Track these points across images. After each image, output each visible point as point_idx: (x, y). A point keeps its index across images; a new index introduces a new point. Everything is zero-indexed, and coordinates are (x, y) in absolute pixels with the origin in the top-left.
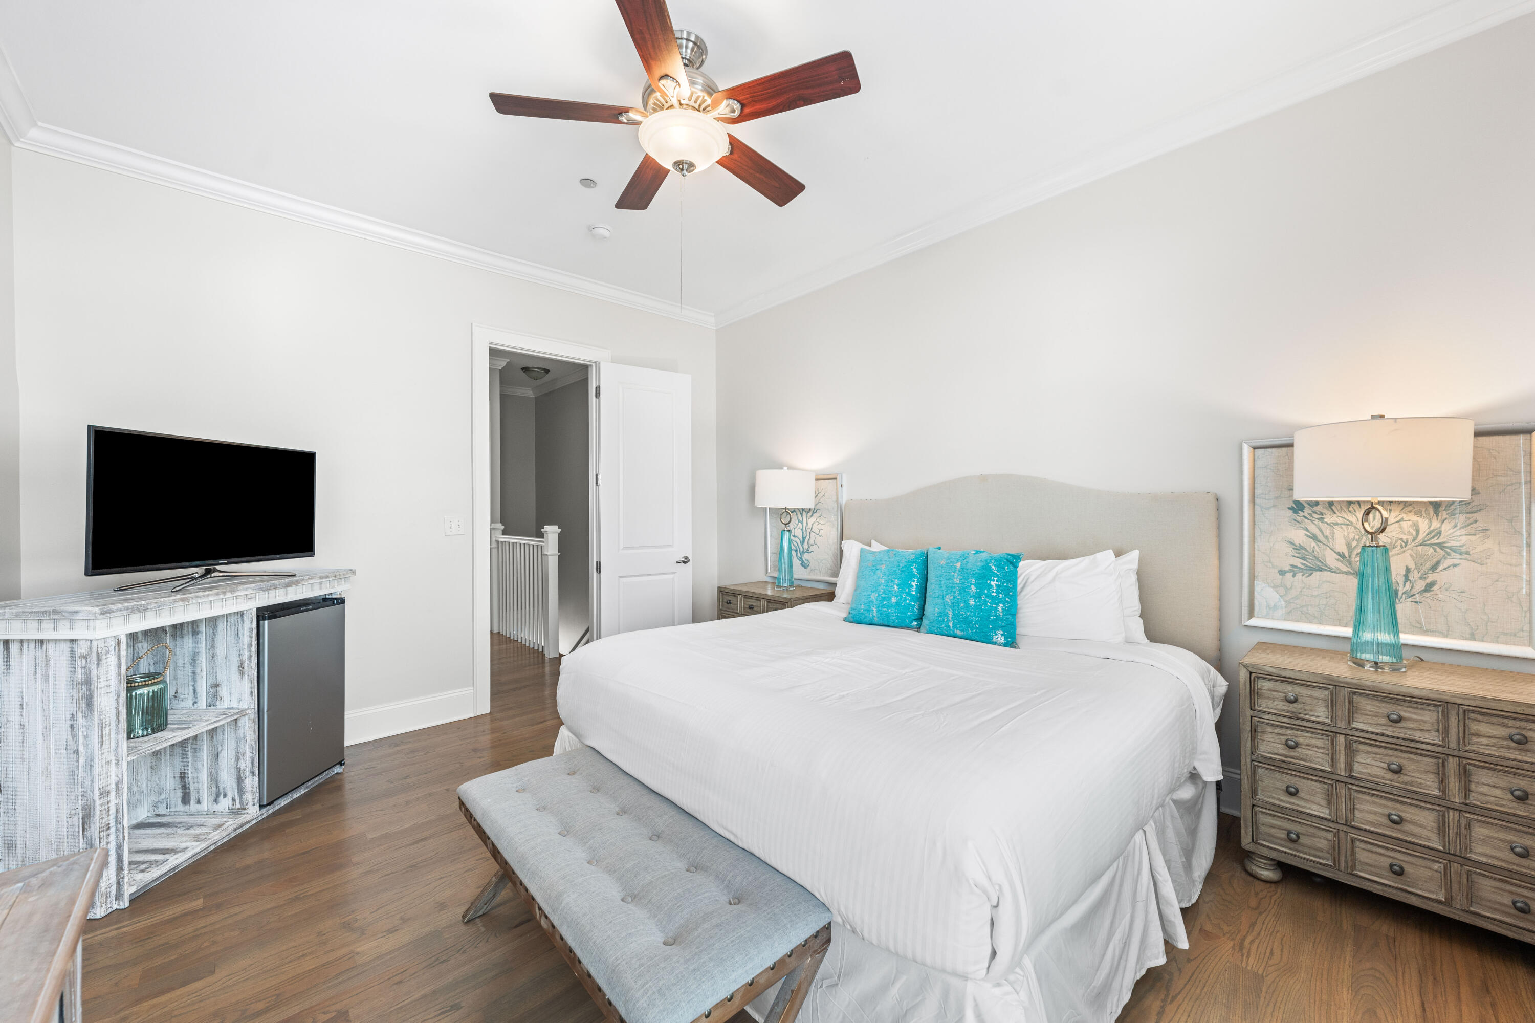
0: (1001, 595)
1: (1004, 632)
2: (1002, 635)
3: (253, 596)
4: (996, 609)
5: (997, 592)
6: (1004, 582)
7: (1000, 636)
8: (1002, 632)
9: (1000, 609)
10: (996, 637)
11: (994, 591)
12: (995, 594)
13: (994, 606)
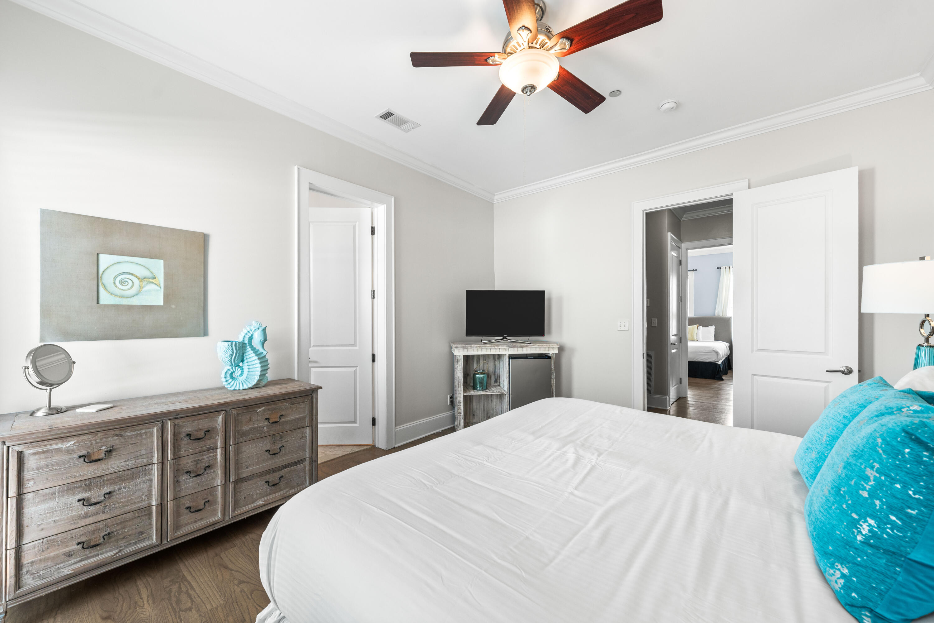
0: (877, 502)
1: (853, 574)
2: (843, 576)
3: (507, 349)
4: (854, 524)
5: (873, 494)
6: (894, 481)
7: (838, 574)
8: (846, 571)
9: (865, 529)
10: (832, 571)
11: (868, 487)
12: (865, 494)
13: (855, 516)
